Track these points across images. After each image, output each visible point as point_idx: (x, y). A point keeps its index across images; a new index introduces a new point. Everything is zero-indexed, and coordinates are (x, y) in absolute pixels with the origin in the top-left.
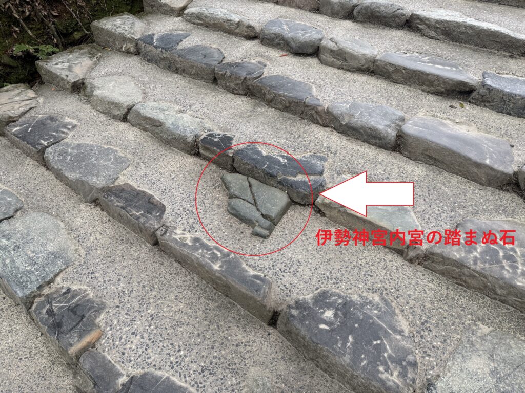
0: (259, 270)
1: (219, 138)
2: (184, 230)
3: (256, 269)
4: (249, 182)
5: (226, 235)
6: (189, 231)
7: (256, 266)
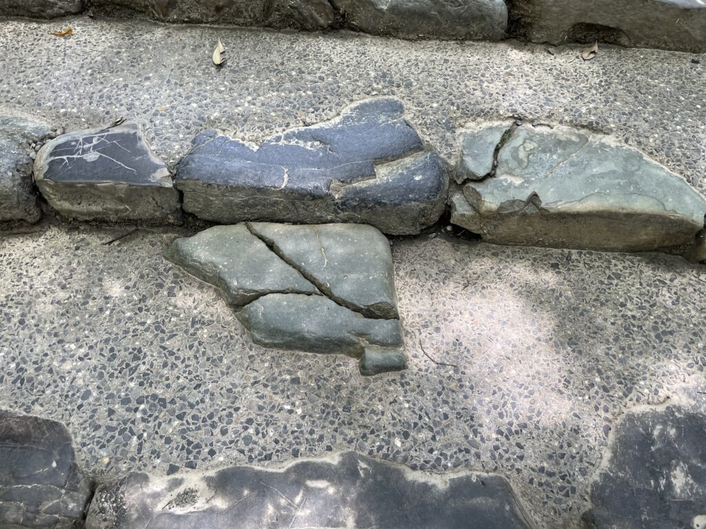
0: (455, 466)
1: (95, 147)
2: (173, 469)
3: (446, 467)
4: (262, 238)
5: (303, 417)
6: (191, 466)
7: (438, 460)
